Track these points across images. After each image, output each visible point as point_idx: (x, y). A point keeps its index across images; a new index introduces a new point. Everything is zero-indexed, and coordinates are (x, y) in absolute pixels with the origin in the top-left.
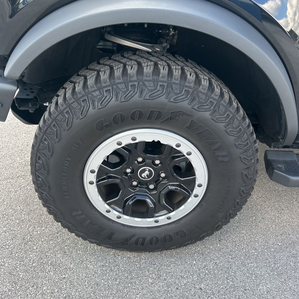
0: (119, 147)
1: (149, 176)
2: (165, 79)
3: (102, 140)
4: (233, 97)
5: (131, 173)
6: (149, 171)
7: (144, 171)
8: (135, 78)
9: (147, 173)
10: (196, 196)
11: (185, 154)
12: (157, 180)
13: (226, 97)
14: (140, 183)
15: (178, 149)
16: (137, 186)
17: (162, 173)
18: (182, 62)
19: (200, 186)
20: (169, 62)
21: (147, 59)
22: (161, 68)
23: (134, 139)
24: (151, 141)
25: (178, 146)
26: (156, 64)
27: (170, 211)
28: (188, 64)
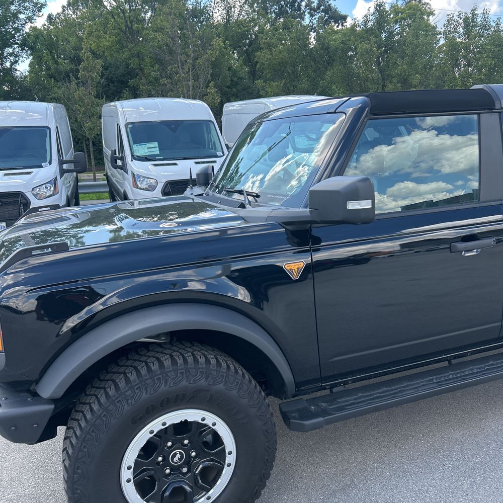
0: (152, 435)
1: (180, 459)
2: (183, 367)
3: (136, 432)
4: (237, 365)
5: (162, 461)
6: (180, 453)
7: (175, 455)
8: (159, 372)
9: (178, 456)
10: (229, 465)
11: (211, 426)
12: (188, 462)
13: (232, 367)
14: (173, 469)
15: (203, 422)
16: (170, 474)
17: (192, 452)
18: (190, 347)
19: (230, 453)
20: (180, 351)
21: (162, 353)
22: (177, 358)
23: (164, 424)
24: (179, 422)
25: (203, 419)
26: (171, 356)
27: (208, 491)
28: (195, 348)
